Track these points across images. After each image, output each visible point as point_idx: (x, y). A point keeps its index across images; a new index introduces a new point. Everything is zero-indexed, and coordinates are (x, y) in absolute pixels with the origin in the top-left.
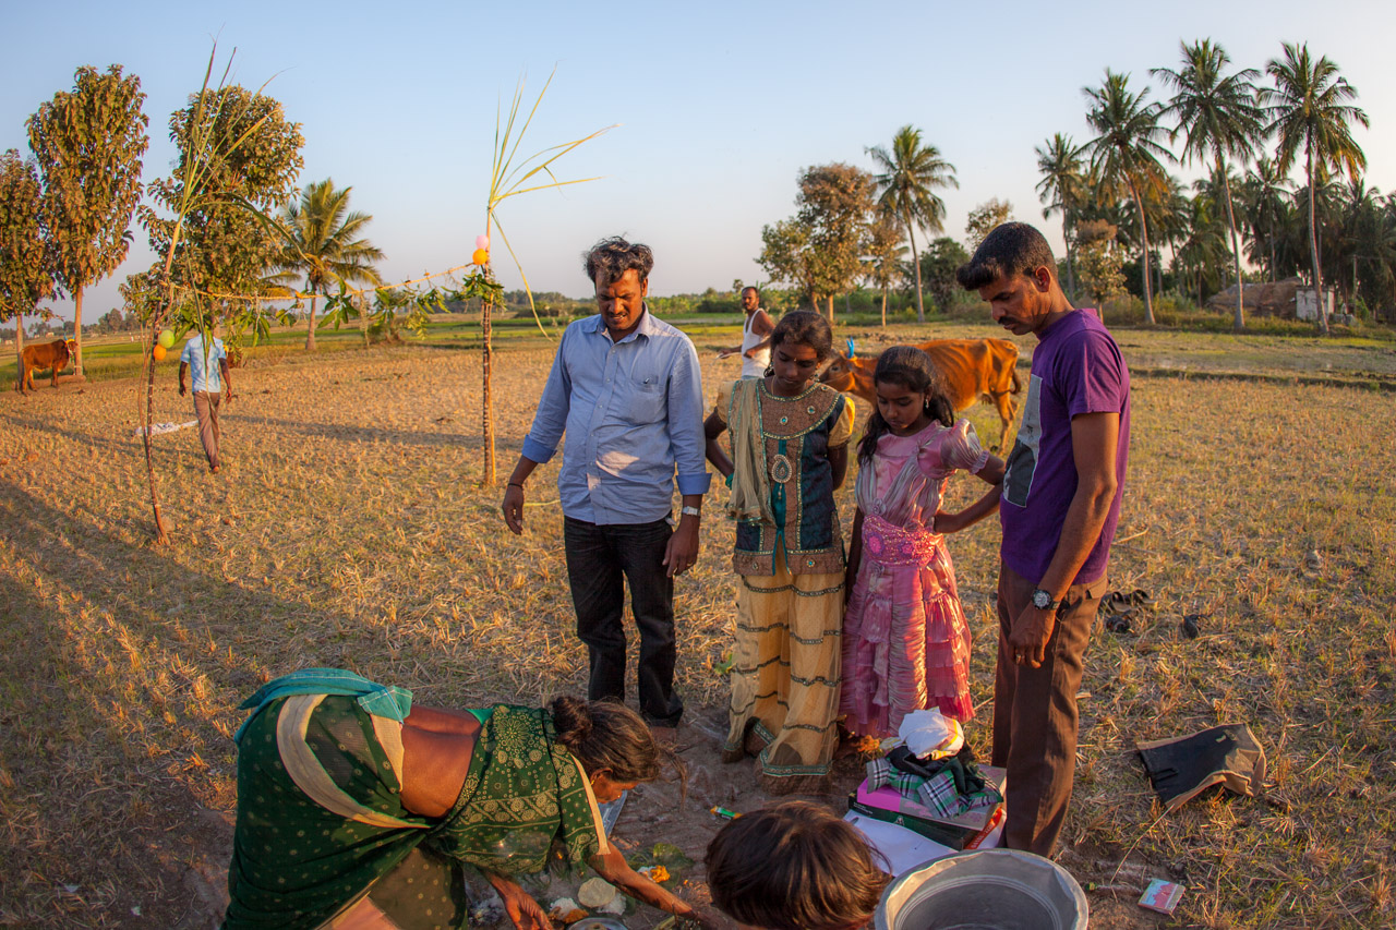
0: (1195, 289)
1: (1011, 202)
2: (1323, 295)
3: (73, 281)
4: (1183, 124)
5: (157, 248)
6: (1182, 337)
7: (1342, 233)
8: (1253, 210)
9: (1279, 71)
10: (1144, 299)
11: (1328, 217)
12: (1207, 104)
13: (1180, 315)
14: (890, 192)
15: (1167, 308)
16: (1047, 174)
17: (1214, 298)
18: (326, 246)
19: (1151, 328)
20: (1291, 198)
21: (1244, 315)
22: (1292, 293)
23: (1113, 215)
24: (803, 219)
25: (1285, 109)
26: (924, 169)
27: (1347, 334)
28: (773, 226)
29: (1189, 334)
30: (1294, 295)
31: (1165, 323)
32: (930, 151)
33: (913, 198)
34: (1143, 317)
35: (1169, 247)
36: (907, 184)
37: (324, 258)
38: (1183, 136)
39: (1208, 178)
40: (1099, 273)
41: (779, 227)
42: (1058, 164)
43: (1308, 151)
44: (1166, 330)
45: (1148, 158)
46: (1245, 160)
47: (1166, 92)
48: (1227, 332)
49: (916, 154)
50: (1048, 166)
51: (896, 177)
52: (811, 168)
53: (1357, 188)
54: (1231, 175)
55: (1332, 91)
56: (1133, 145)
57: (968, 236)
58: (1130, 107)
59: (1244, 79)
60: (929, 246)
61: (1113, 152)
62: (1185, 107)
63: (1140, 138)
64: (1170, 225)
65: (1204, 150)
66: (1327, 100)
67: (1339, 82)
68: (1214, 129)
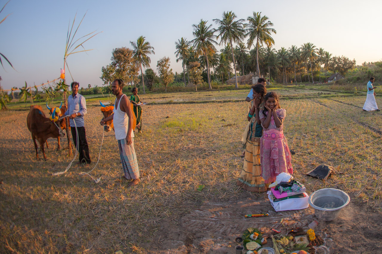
0: (222, 79)
1: (169, 58)
4: (221, 34)
6: (220, 92)
7: (264, 61)
8: (238, 56)
9: (250, 19)
10: (209, 83)
12: (228, 29)
13: (219, 86)
14: (136, 56)
15: (215, 84)
16: (178, 49)
17: (228, 81)
19: (211, 90)
20: (249, 53)
21: (238, 85)
22: (251, 78)
24: (113, 64)
25: (251, 29)
26: (145, 49)
28: (105, 67)
29: (223, 91)
31: (215, 89)
32: (147, 43)
33: (142, 57)
34: (209, 87)
35: (212, 68)
36: (140, 53)
38: (220, 37)
39: (225, 49)
40: (196, 76)
41: (107, 67)
42: (182, 46)
43: (257, 40)
44: (216, 91)
45: (209, 43)
47: (217, 26)
48: (233, 89)
49: (143, 44)
50: (178, 47)
51: (137, 51)
52: (116, 49)
53: (269, 49)
55: (266, 24)
56: (206, 40)
57: (157, 68)
58: (206, 30)
59: (240, 22)
60: (146, 71)
61: (200, 42)
62: (222, 29)
63: (208, 38)
64: (213, 62)
65: (226, 41)
66: (264, 27)
67: (268, 22)
68: (230, 35)
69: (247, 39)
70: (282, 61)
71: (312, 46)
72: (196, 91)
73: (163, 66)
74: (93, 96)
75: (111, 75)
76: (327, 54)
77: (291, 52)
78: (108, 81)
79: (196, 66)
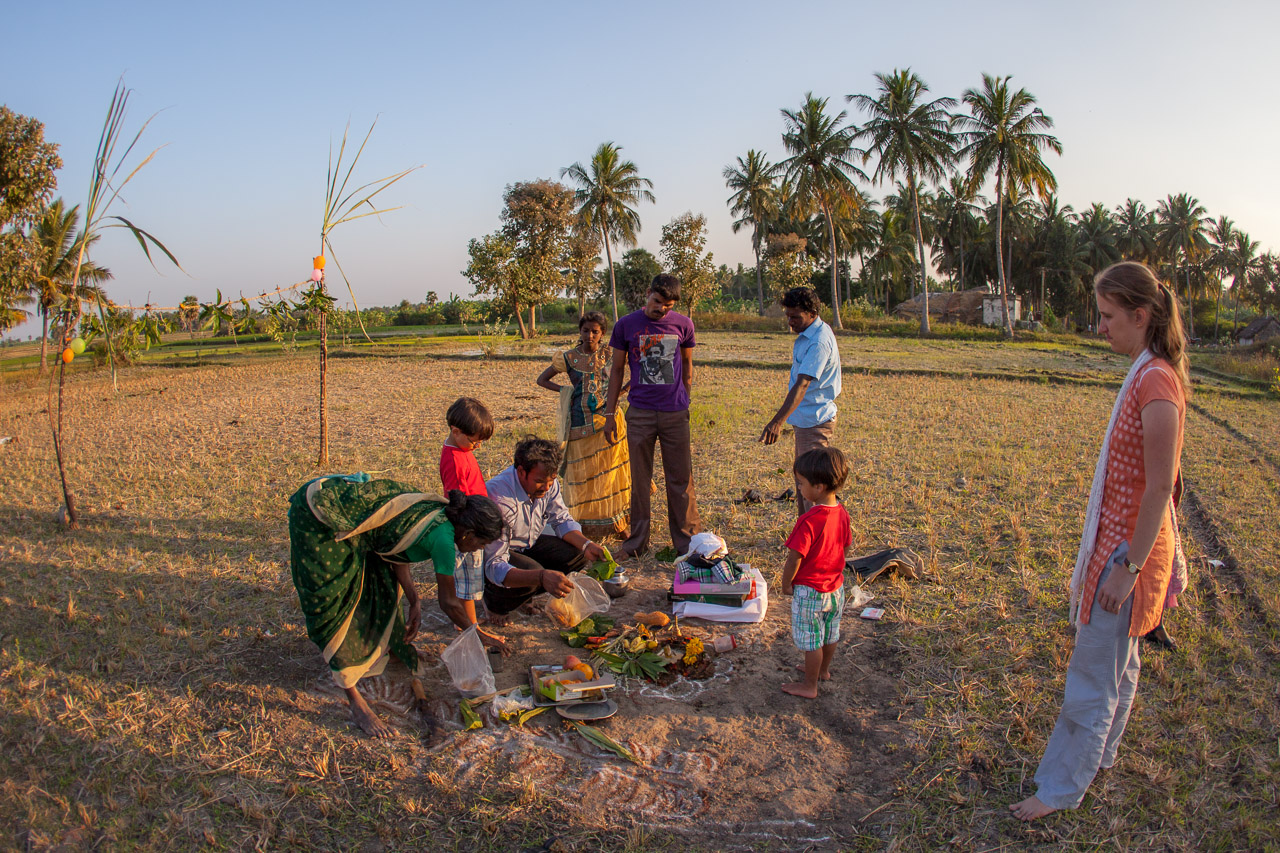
0: (883, 298)
1: (703, 217)
2: (1009, 304)
4: (877, 146)
6: (869, 341)
7: (1033, 247)
9: (975, 100)
10: (833, 307)
12: (901, 129)
13: (867, 321)
14: (587, 207)
15: (855, 315)
16: (738, 190)
17: (900, 306)
18: (58, 267)
20: (983, 215)
21: (930, 322)
22: (979, 301)
23: (804, 229)
24: (508, 233)
25: (978, 135)
26: (621, 185)
27: (1032, 339)
29: (876, 338)
30: (982, 303)
31: (853, 329)
32: (629, 168)
33: (610, 212)
35: (857, 258)
36: (604, 199)
37: (55, 280)
38: (876, 157)
39: (899, 195)
41: (487, 240)
42: (750, 181)
43: (999, 173)
44: (853, 335)
45: (841, 178)
46: (936, 180)
47: (862, 117)
48: (913, 336)
49: (615, 169)
50: (738, 182)
51: (593, 192)
52: (518, 184)
53: (1050, 207)
54: (922, 192)
55: (1029, 120)
56: (827, 165)
57: (662, 248)
58: (826, 129)
59: (939, 107)
60: (625, 257)
61: (806, 170)
62: (880, 131)
63: (833, 159)
64: (859, 239)
65: (896, 170)
66: (1021, 128)
67: (1035, 112)
68: (906, 151)
69: (964, 166)
70: (1093, 251)
71: (1192, 206)
73: (683, 243)
74: (440, 329)
75: (500, 265)
76: (1242, 241)
77: (1125, 221)
78: (489, 284)
79: (792, 248)
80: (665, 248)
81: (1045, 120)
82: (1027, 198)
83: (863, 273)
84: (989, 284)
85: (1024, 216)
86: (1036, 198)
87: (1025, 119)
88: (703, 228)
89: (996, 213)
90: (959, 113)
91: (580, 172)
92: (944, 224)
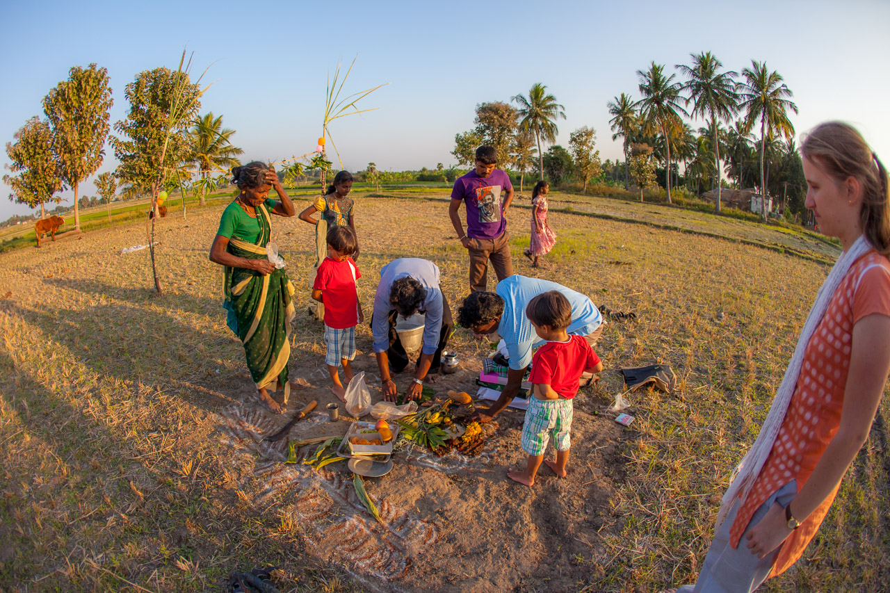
0: (697, 188)
1: (595, 129)
2: (766, 201)
3: (73, 180)
4: (693, 96)
5: (119, 158)
6: (685, 212)
7: (781, 169)
9: (750, 76)
10: (667, 190)
11: (773, 159)
12: (707, 87)
13: (686, 200)
14: (527, 119)
15: (679, 196)
16: (615, 116)
17: (705, 194)
18: (210, 149)
19: (669, 206)
21: (721, 206)
22: (749, 197)
23: (652, 142)
24: (479, 131)
25: (751, 96)
26: (546, 108)
27: (777, 224)
28: (462, 135)
29: (690, 211)
30: (750, 198)
31: (678, 204)
32: (551, 98)
33: (540, 123)
34: (666, 199)
35: (683, 162)
36: (536, 115)
37: (209, 155)
38: (692, 104)
39: (707, 128)
40: (642, 172)
41: (465, 135)
42: (622, 111)
43: (763, 121)
44: (677, 208)
45: (673, 113)
46: (727, 121)
47: (685, 78)
48: (711, 213)
49: (542, 99)
50: (615, 111)
51: (530, 111)
52: (484, 104)
53: (791, 147)
54: (720, 128)
55: (779, 91)
56: (665, 105)
58: (664, 83)
59: (728, 77)
60: (549, 150)
61: (653, 107)
62: (695, 88)
63: (668, 102)
64: (684, 151)
65: (704, 112)
66: (775, 95)
67: (782, 86)
68: (710, 101)
69: (743, 114)
72: (640, 202)
73: (582, 143)
78: (467, 159)
79: (644, 152)
80: (571, 146)
81: (788, 92)
82: (778, 139)
83: (686, 173)
84: (756, 188)
85: (776, 150)
86: (784, 140)
87: (777, 90)
88: (594, 135)
89: (760, 146)
90: (740, 82)
91: (523, 100)
92: (732, 149)
